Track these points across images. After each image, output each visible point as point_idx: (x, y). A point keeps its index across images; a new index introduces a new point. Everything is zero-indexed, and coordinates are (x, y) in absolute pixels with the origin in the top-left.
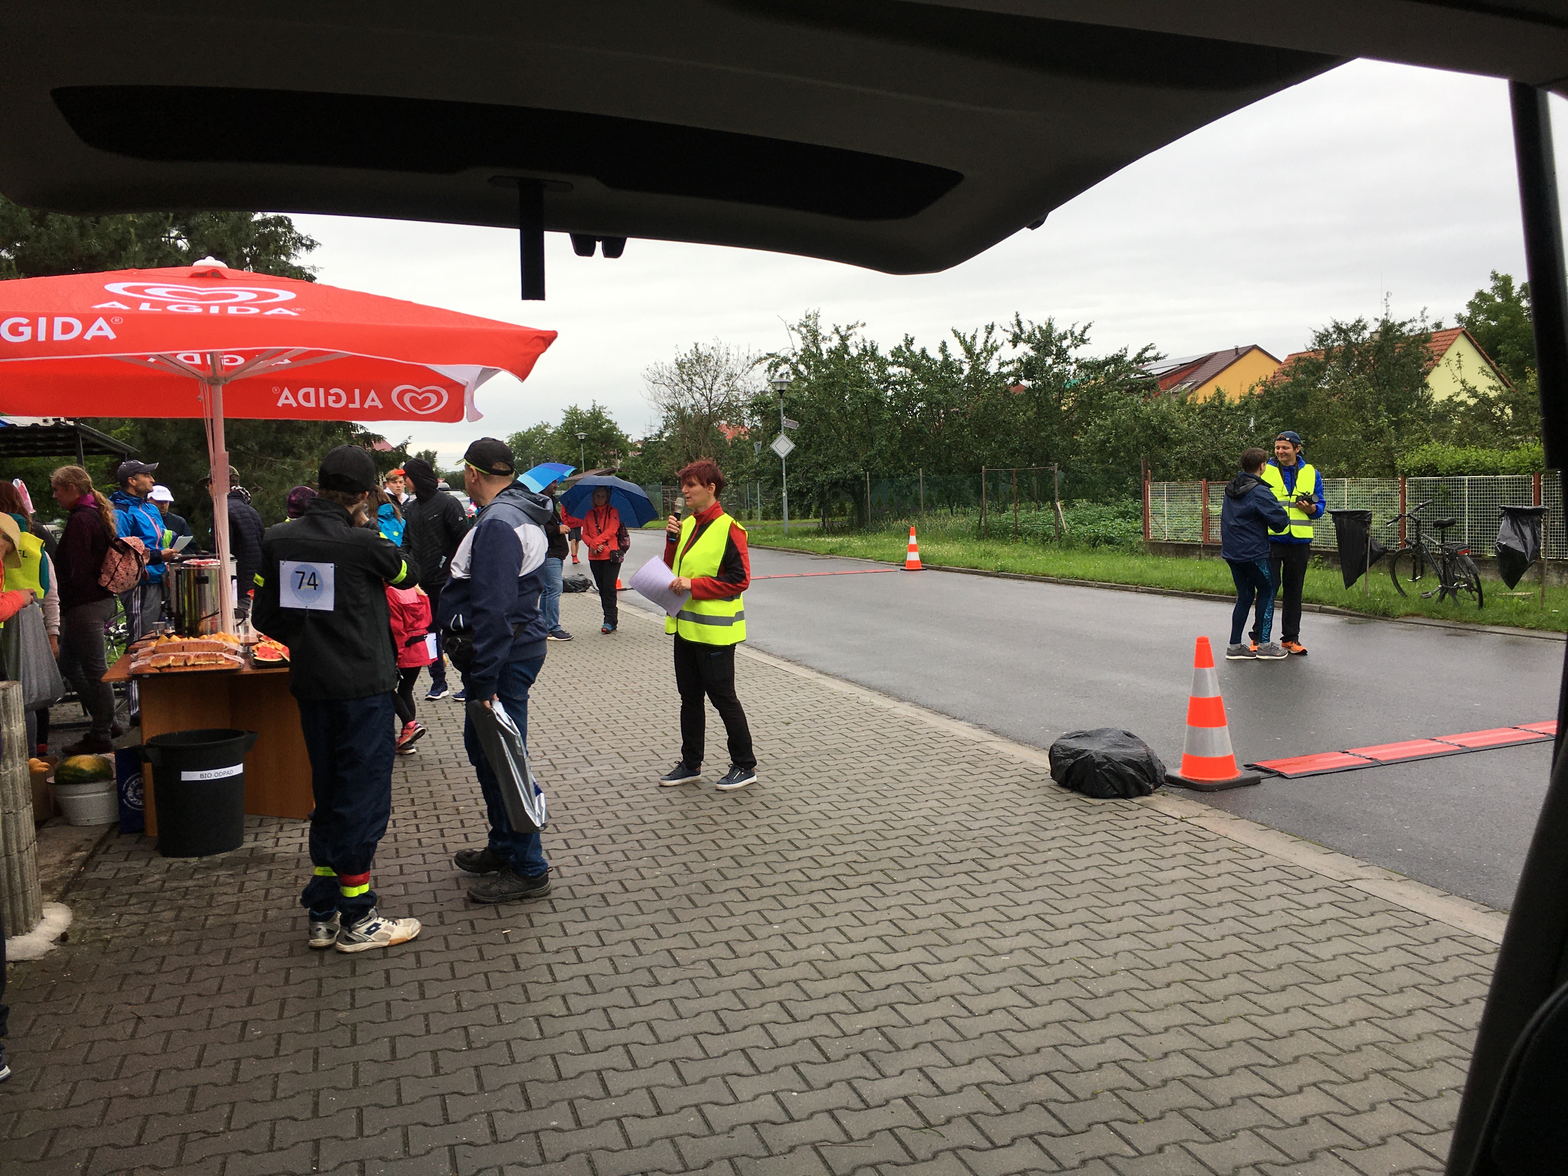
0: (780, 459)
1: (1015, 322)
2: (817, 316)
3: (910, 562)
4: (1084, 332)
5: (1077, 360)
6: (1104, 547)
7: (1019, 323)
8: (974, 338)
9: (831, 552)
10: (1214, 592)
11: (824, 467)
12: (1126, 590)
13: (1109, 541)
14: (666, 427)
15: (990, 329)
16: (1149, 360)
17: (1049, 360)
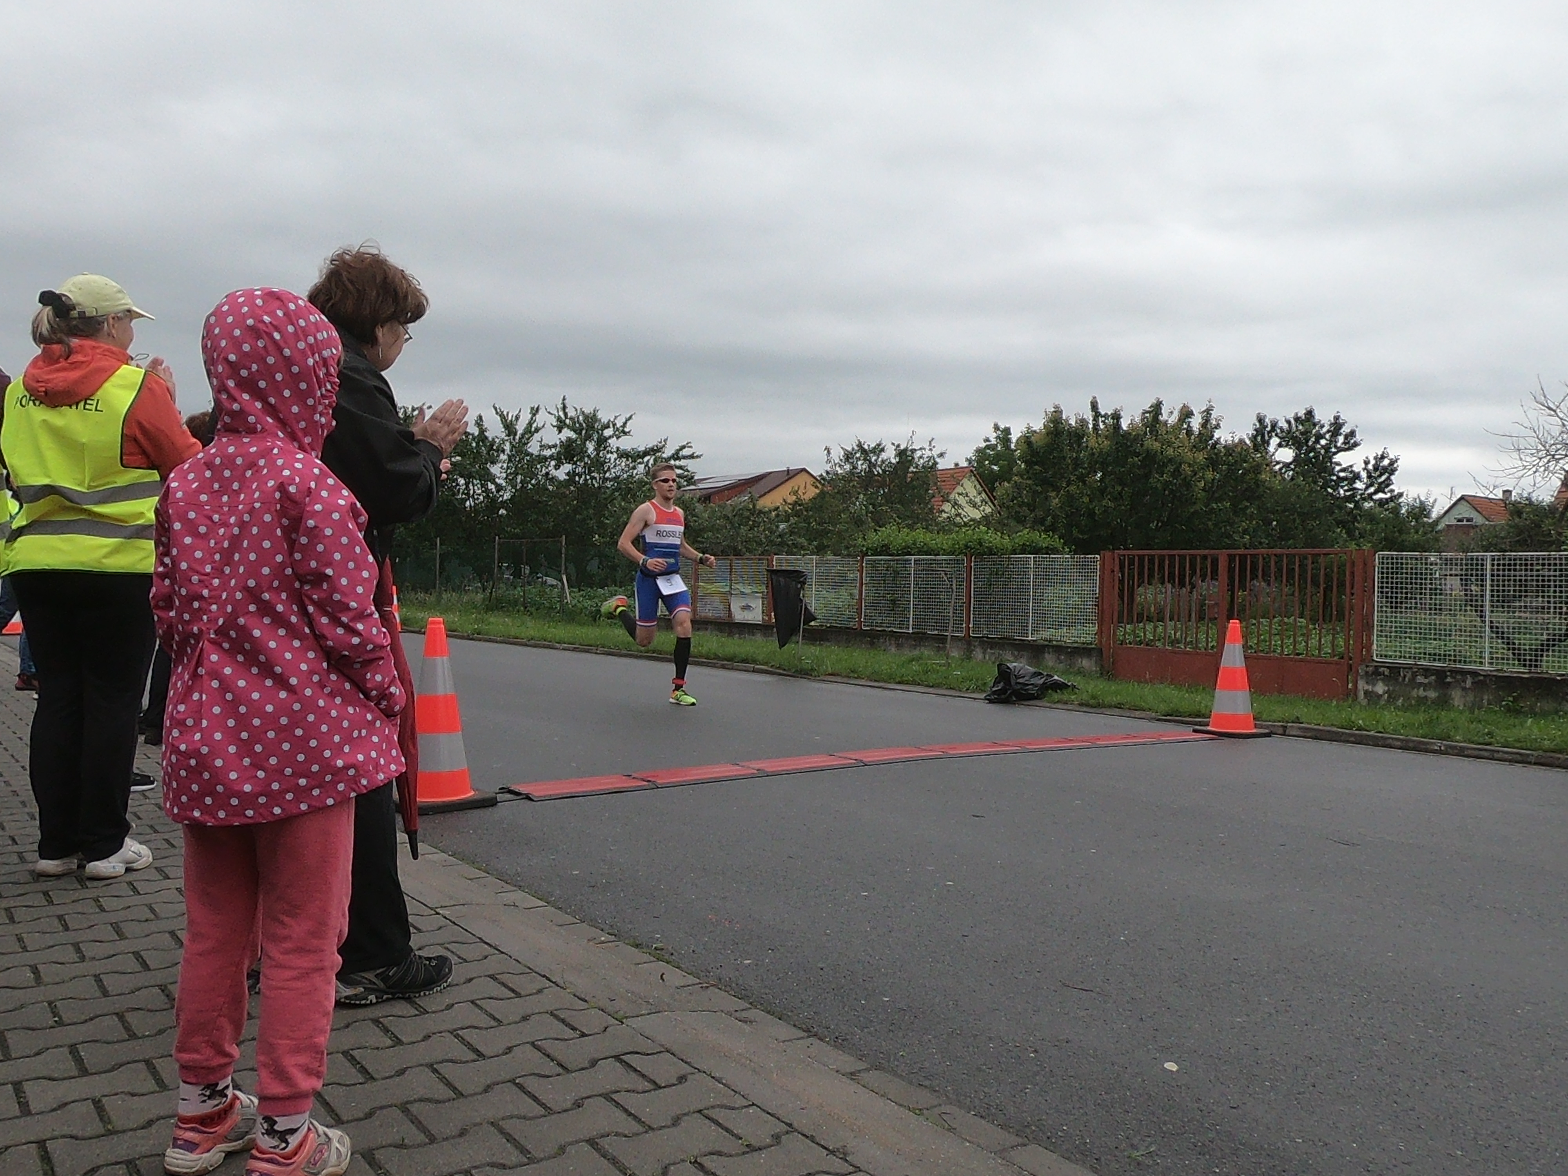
4: (624, 424)
5: (618, 449)
7: (564, 408)
8: (517, 418)
15: (535, 411)
16: (685, 457)
17: (591, 447)
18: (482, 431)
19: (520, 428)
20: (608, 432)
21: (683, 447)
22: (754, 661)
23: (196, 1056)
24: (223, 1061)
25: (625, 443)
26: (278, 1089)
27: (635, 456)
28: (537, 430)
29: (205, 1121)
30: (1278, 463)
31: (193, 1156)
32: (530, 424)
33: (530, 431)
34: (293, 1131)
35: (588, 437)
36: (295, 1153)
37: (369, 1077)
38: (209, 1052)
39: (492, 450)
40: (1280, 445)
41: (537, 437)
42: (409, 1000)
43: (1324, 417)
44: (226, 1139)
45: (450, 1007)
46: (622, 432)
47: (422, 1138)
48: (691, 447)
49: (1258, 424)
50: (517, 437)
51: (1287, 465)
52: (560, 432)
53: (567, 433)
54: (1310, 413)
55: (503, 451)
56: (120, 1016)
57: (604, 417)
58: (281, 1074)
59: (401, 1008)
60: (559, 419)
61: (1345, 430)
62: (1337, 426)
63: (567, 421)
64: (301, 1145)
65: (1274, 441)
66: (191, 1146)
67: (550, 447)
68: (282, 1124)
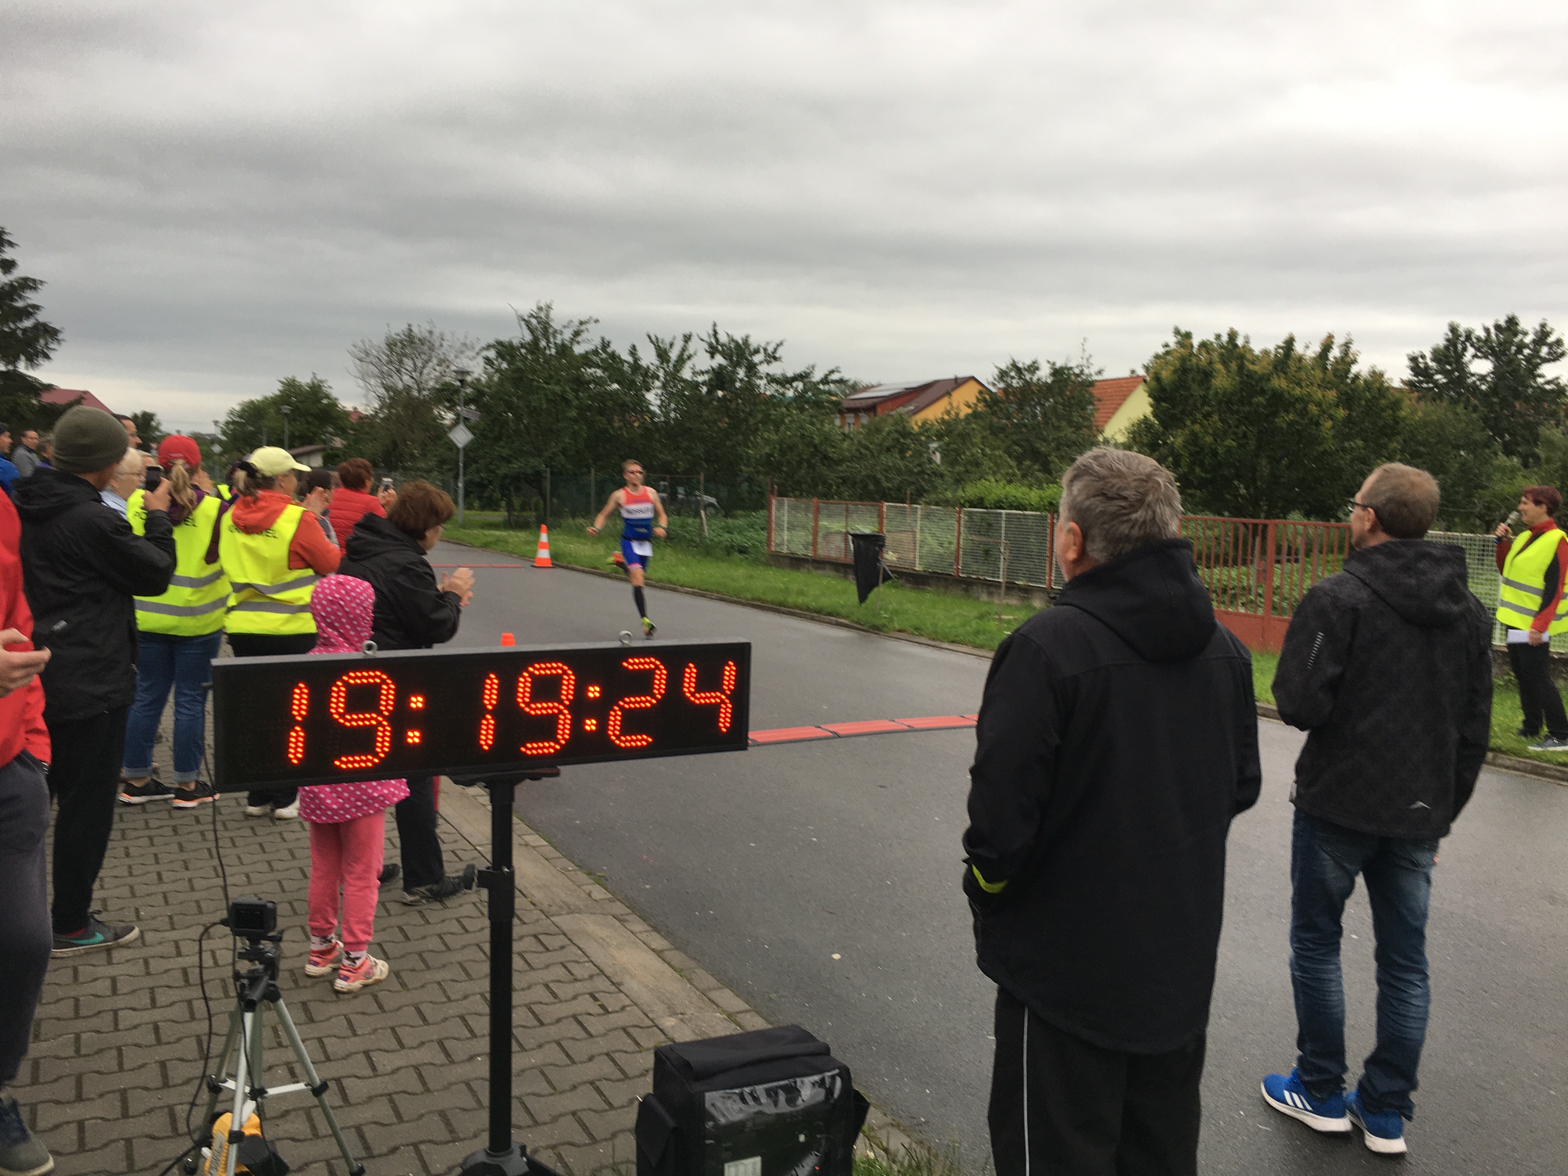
0: (458, 449)
1: (711, 332)
2: (549, 307)
3: (540, 559)
4: (775, 350)
5: (768, 374)
6: (737, 556)
7: (715, 333)
8: (671, 345)
9: (485, 546)
10: (767, 602)
11: (507, 460)
12: (703, 596)
13: (743, 551)
14: (381, 408)
15: (687, 338)
16: (834, 382)
17: (741, 373)
18: (636, 360)
19: (674, 355)
20: (757, 358)
21: (832, 372)
22: (838, 615)
23: (317, 924)
24: (329, 926)
25: (775, 369)
26: (350, 939)
27: (785, 381)
28: (689, 357)
29: (322, 953)
30: (1473, 375)
31: (316, 968)
32: (684, 350)
33: (682, 360)
34: (358, 958)
35: (738, 364)
36: (359, 968)
37: (407, 938)
38: (323, 922)
39: (648, 375)
40: (1475, 356)
41: (689, 364)
42: (441, 902)
43: (1529, 325)
44: (332, 962)
45: (461, 905)
46: (772, 357)
47: (423, 966)
48: (839, 372)
49: (1450, 334)
50: (671, 365)
51: (1482, 378)
52: (712, 357)
53: (719, 360)
54: (1512, 322)
55: (658, 378)
56: (290, 903)
57: (754, 343)
58: (352, 933)
59: (437, 906)
60: (711, 345)
61: (1551, 339)
62: (1543, 335)
63: (720, 348)
64: (362, 965)
65: (1471, 351)
66: (316, 964)
67: (703, 373)
68: (353, 955)
